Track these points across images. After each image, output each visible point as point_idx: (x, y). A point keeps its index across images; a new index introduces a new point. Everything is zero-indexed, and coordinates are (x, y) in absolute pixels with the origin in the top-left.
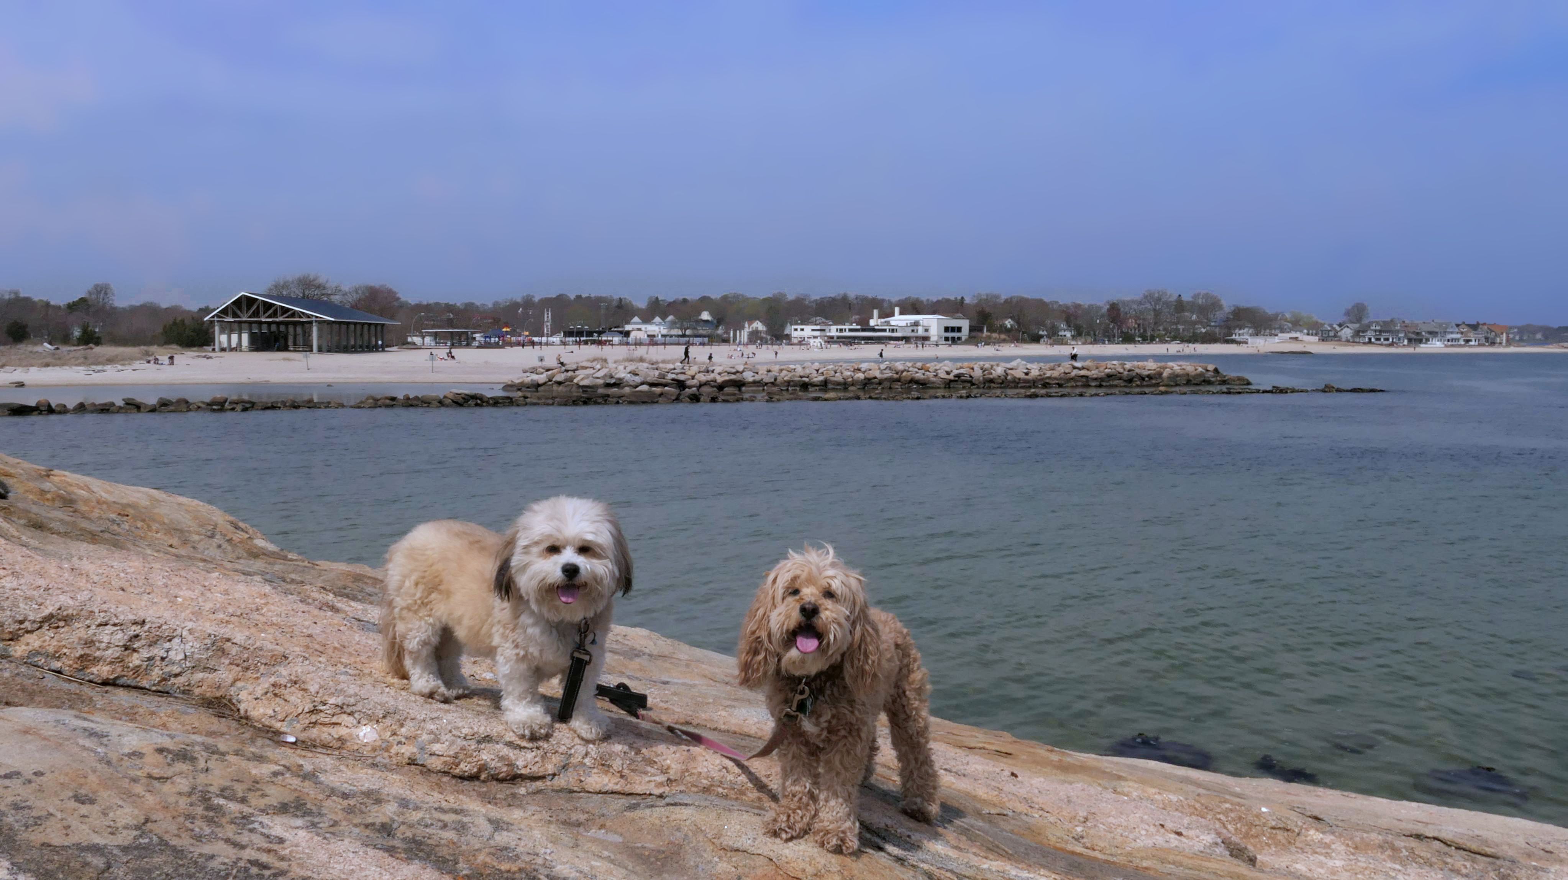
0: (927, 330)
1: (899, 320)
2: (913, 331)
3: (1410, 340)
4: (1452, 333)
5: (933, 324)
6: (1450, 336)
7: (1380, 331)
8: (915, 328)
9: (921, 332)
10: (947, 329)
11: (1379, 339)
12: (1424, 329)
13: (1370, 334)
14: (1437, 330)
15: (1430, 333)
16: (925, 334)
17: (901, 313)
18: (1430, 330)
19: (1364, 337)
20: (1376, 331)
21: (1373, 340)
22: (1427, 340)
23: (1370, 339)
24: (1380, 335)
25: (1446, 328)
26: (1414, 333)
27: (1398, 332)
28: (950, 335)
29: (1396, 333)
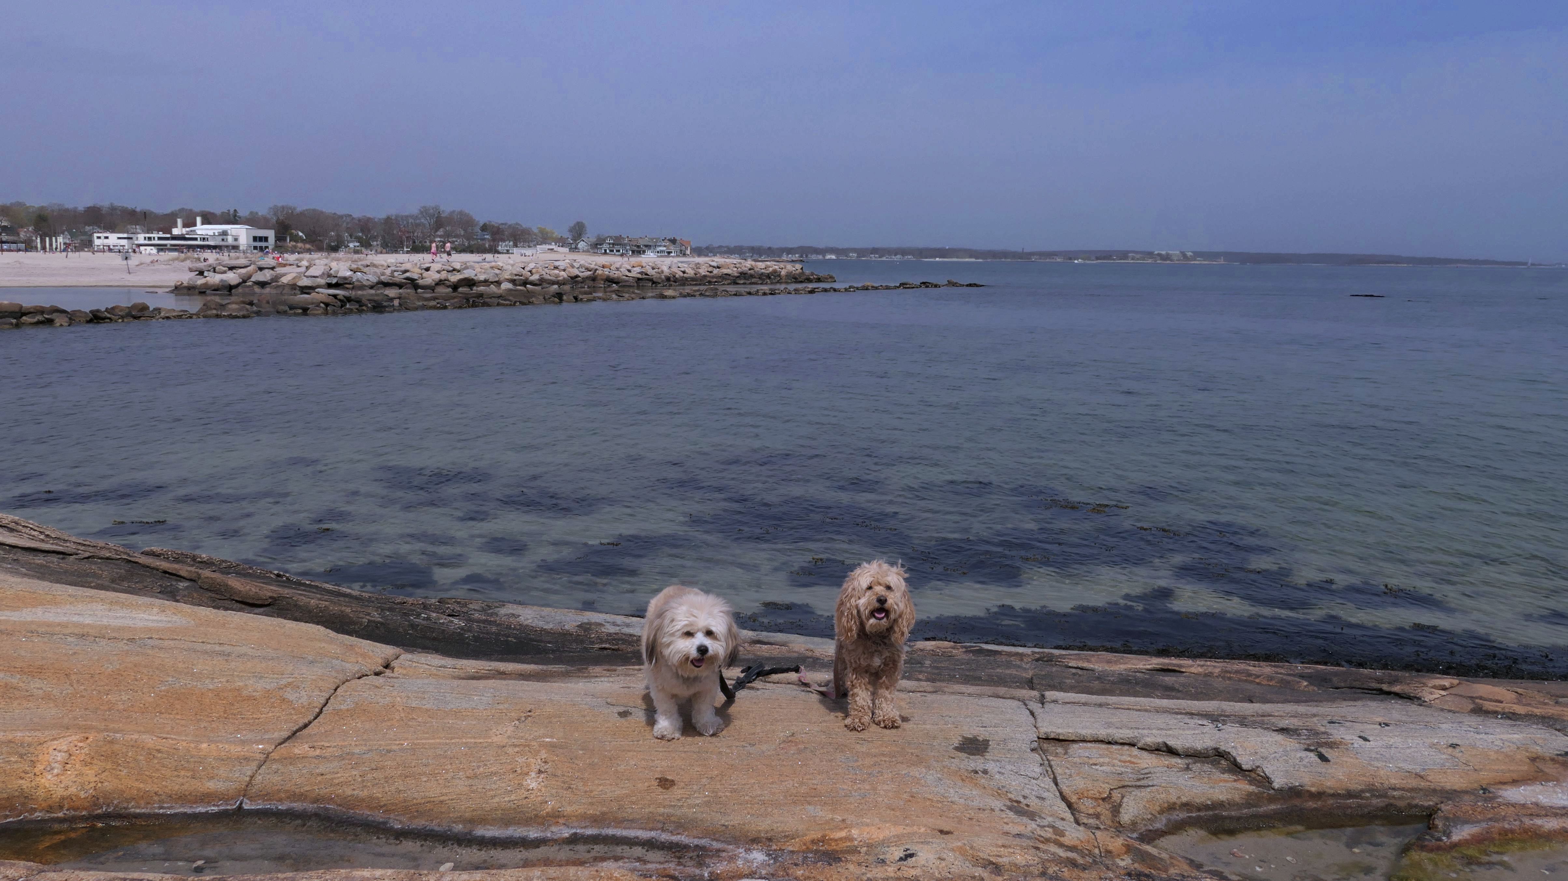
0: (236, 240)
1: (202, 229)
2: (223, 240)
3: (633, 252)
4: (660, 246)
5: (241, 234)
6: (659, 249)
7: (613, 244)
8: (225, 237)
9: (230, 240)
10: (255, 239)
11: (612, 251)
12: (641, 243)
13: (605, 246)
14: (650, 244)
15: (646, 246)
16: (235, 243)
17: (203, 224)
18: (646, 244)
19: (601, 248)
20: (610, 244)
21: (608, 251)
22: (644, 252)
23: (605, 250)
24: (613, 247)
25: (656, 242)
26: (635, 246)
27: (625, 245)
28: (258, 244)
29: (624, 245)
